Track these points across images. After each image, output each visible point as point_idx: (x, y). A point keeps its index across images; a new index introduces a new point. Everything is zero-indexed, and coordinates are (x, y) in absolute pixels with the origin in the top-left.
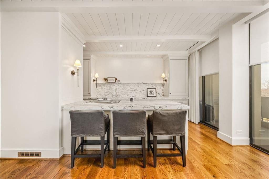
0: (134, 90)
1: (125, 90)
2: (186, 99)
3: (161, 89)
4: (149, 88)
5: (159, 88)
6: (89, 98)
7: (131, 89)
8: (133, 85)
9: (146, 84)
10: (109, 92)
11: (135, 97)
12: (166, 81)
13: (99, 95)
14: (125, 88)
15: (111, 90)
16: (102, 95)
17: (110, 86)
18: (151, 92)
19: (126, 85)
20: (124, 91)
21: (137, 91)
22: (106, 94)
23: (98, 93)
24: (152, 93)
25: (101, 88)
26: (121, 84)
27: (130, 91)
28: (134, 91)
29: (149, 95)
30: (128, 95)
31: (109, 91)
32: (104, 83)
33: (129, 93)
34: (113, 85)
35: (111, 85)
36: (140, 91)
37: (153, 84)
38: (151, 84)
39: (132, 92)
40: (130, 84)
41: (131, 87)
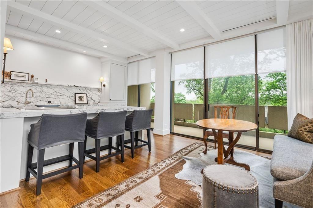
0: (60, 94)
3: (96, 95)
4: (82, 93)
5: (95, 93)
7: (55, 93)
8: (58, 87)
9: (78, 88)
12: (104, 86)
14: (44, 91)
15: (14, 94)
17: (11, 86)
19: (46, 87)
20: (41, 95)
24: (81, 99)
26: (36, 85)
27: (52, 96)
29: (78, 102)
31: (10, 94)
35: (16, 84)
36: (68, 96)
37: (88, 89)
38: (85, 88)
39: (56, 97)
40: (53, 86)
41: (55, 91)
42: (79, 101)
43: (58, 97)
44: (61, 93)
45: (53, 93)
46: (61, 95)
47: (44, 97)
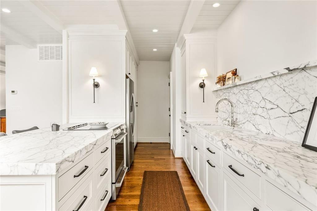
14: (250, 98)
19: (252, 88)
20: (248, 110)
21: (279, 112)
27: (260, 111)
28: (270, 112)
30: (257, 126)
33: (257, 119)
34: (232, 91)
36: (287, 109)
39: (265, 114)
41: (263, 96)
44: (273, 101)
45: (260, 101)
46: (273, 106)
47: (251, 114)
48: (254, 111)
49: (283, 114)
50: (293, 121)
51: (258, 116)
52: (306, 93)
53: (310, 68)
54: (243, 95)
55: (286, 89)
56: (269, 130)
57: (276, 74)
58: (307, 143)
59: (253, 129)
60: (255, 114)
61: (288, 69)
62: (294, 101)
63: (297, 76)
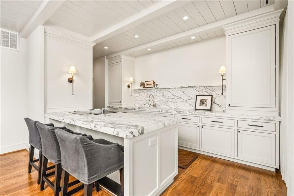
1: (165, 98)
2: (270, 120)
4: (200, 95)
6: (120, 107)
7: (173, 97)
8: (175, 89)
9: (195, 88)
10: (146, 100)
11: (178, 108)
13: (137, 104)
14: (165, 94)
16: (140, 105)
17: (147, 92)
18: (203, 102)
19: (166, 91)
20: (163, 99)
21: (181, 100)
22: (144, 103)
23: (136, 102)
25: (138, 95)
26: (159, 90)
27: (171, 100)
28: (176, 100)
30: (169, 106)
32: (141, 88)
33: (169, 103)
34: (151, 91)
35: (149, 91)
36: (185, 99)
37: (208, 88)
38: (204, 87)
39: (174, 101)
40: (171, 89)
41: (173, 94)
42: (200, 105)
43: (175, 100)
44: (178, 96)
45: (171, 96)
46: (178, 98)
47: (165, 101)
48: (167, 100)
49: (183, 100)
50: (187, 103)
51: (169, 102)
52: (192, 94)
53: (197, 87)
54: (159, 93)
55: (184, 92)
56: (176, 106)
57: (183, 87)
58: (196, 108)
59: (167, 107)
60: (168, 101)
61: (188, 86)
62: (188, 96)
63: (190, 88)
